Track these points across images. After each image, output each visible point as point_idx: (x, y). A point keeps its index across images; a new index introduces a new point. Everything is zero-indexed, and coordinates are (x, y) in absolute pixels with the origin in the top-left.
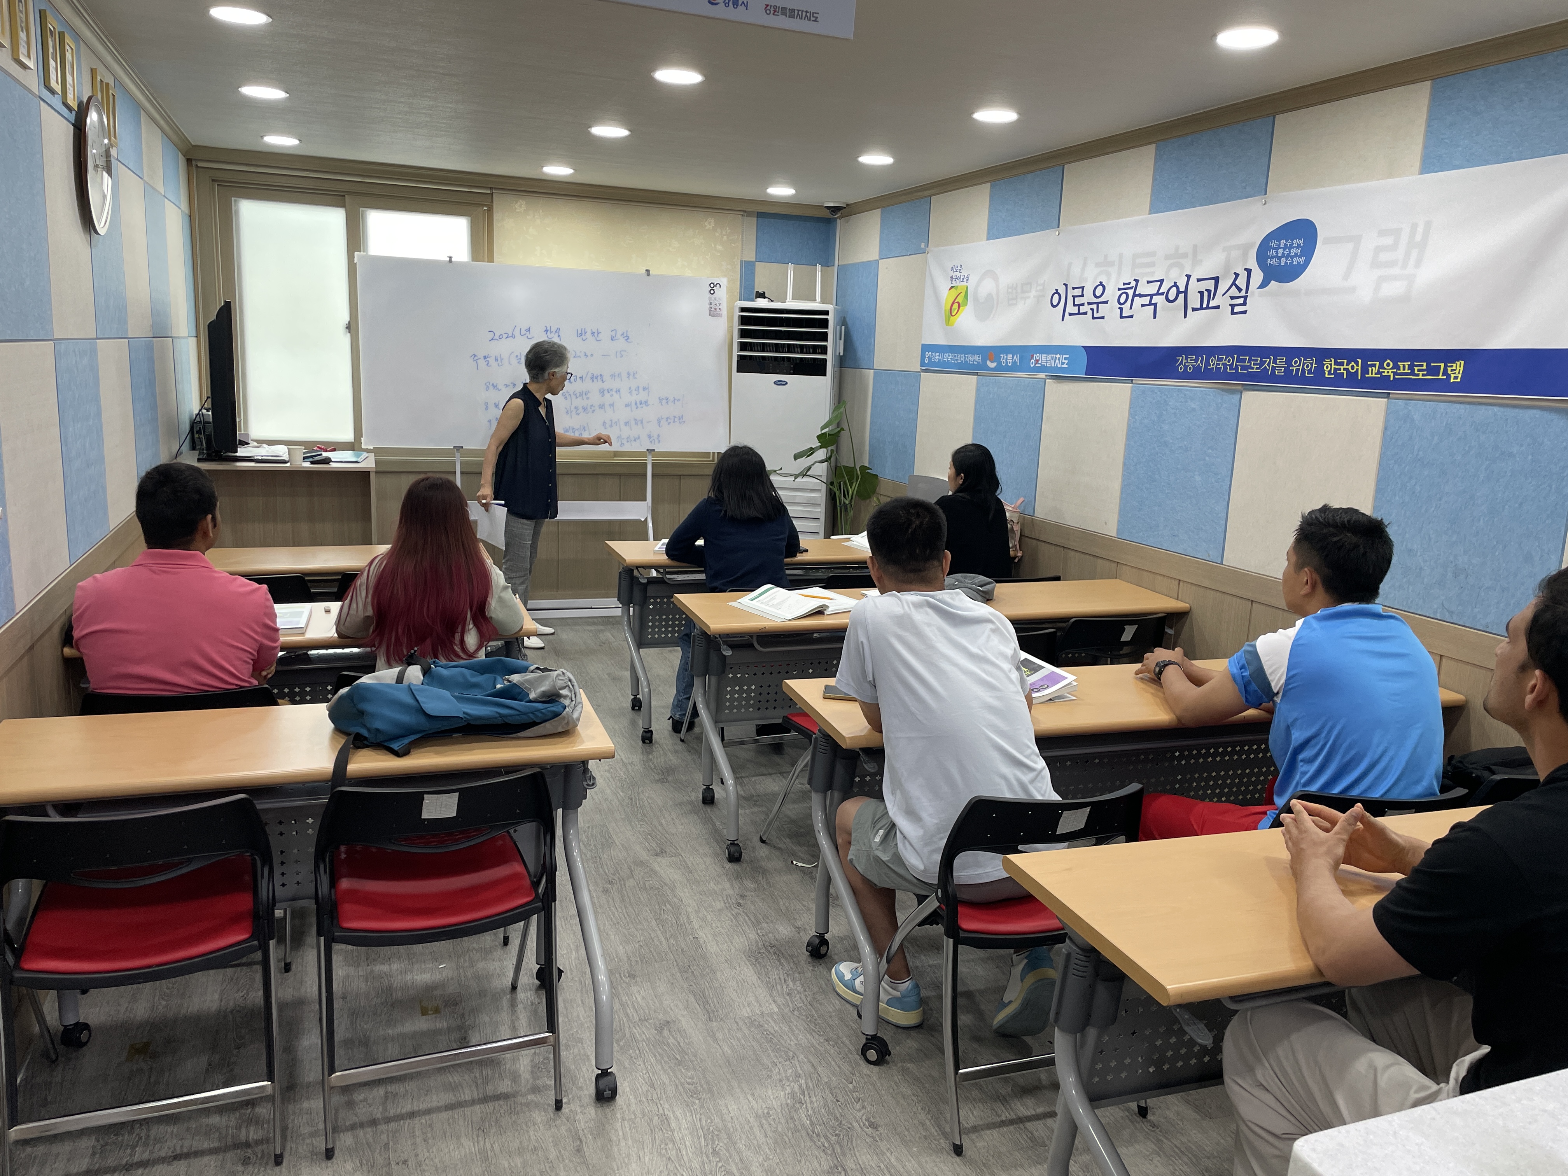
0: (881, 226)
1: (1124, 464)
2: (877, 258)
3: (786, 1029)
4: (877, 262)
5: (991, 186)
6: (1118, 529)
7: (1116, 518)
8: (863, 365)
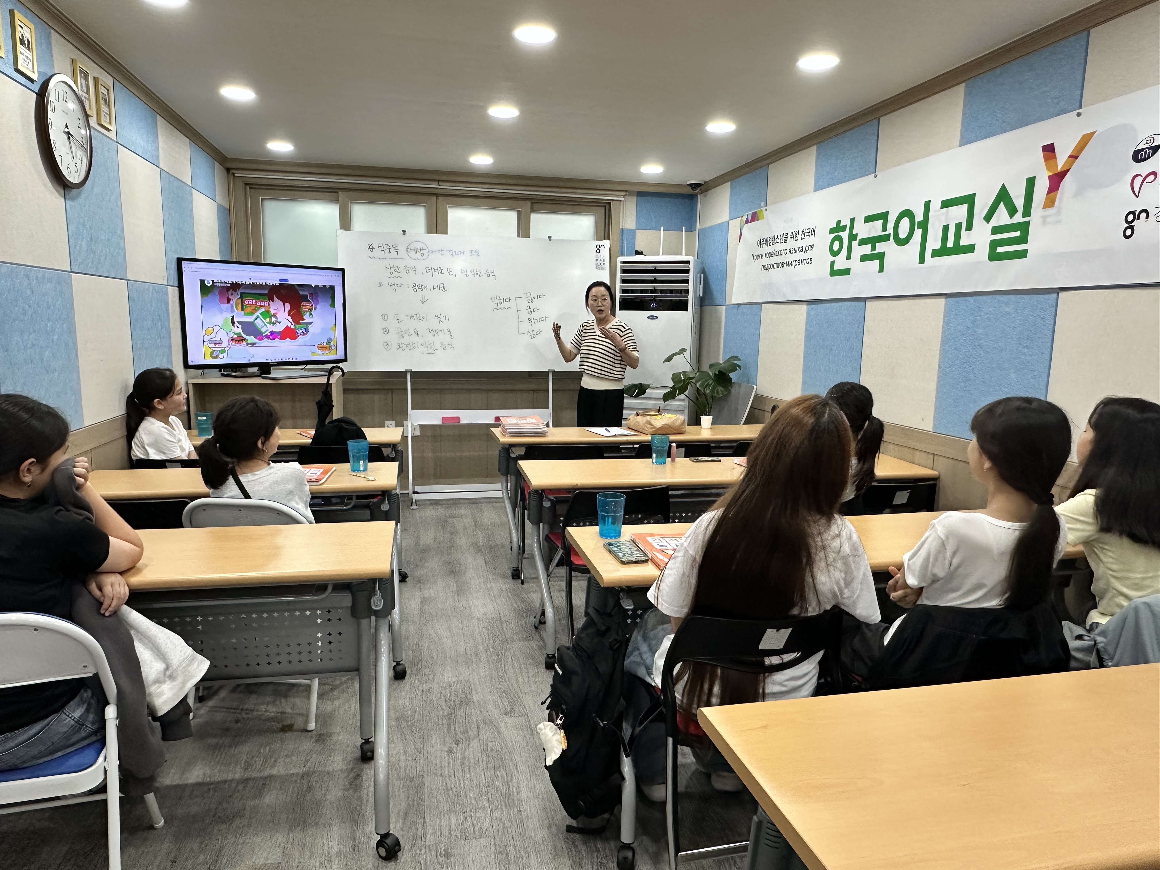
0: (731, 195)
1: (940, 367)
2: (728, 219)
4: (728, 222)
5: (818, 148)
6: (934, 425)
7: (932, 416)
8: (718, 302)
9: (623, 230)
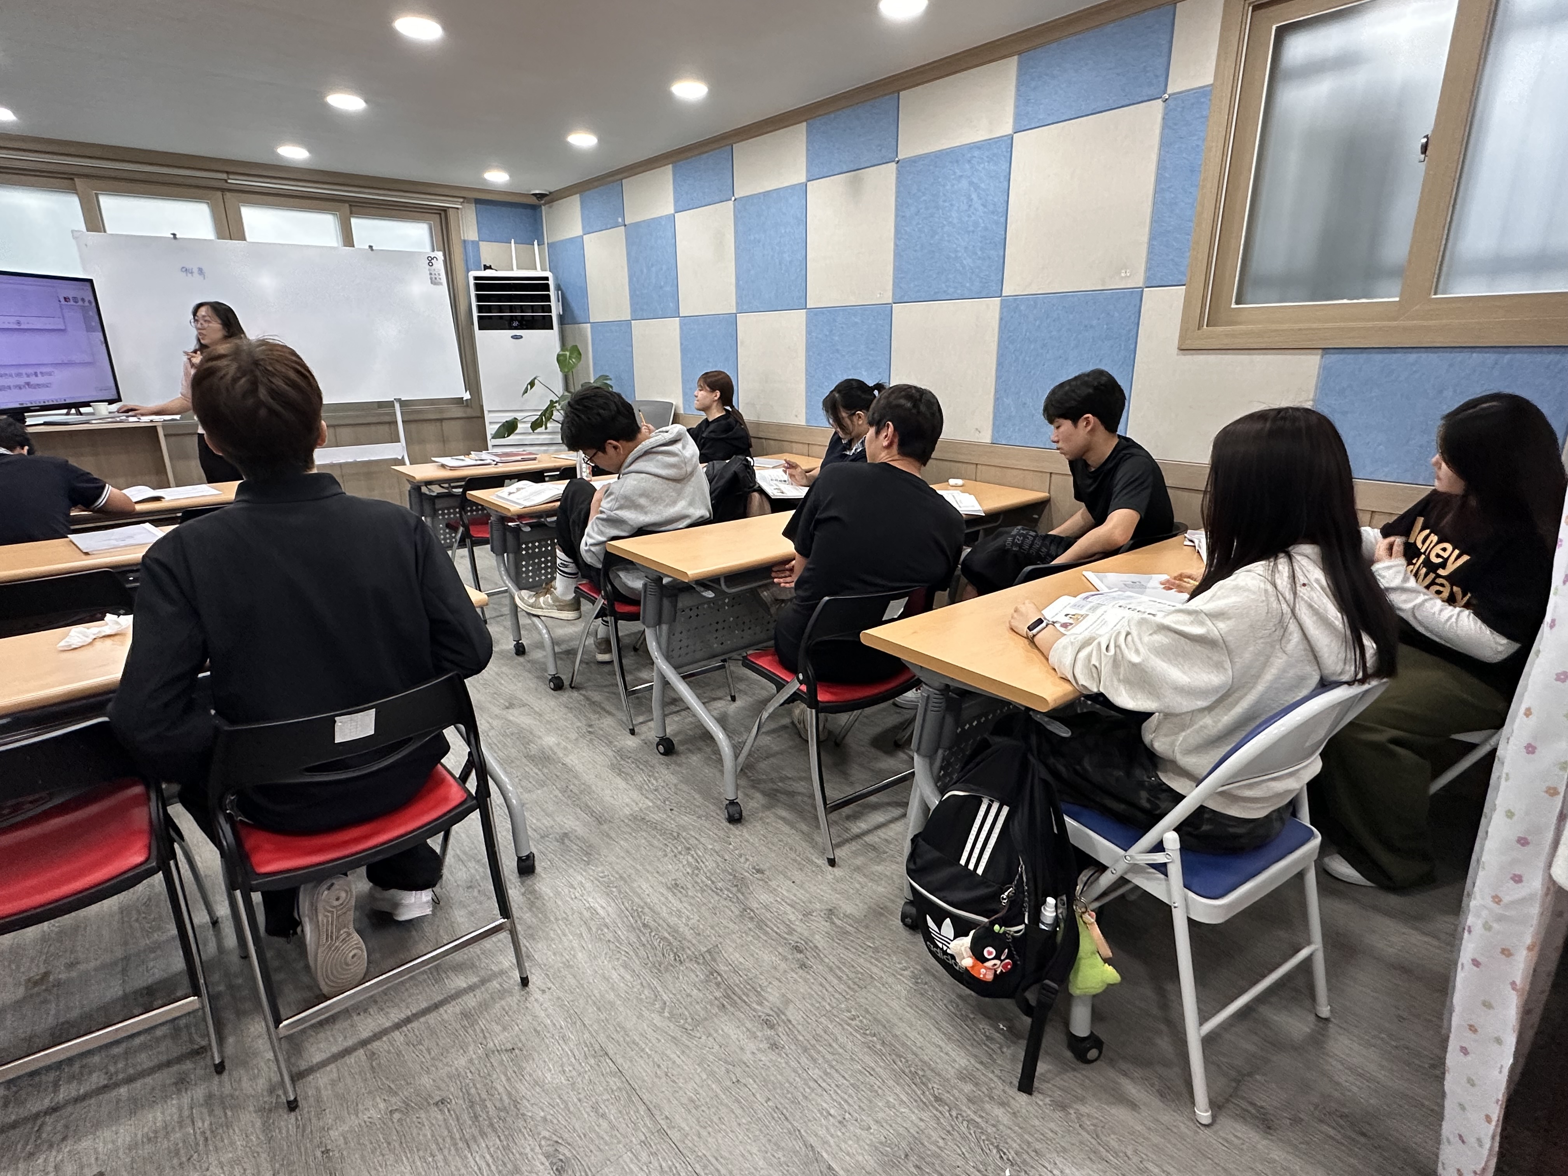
0: (581, 207)
2: (581, 234)
3: (665, 816)
4: (582, 237)
5: (674, 167)
6: (807, 419)
7: (803, 412)
8: (580, 320)
9: (465, 241)
